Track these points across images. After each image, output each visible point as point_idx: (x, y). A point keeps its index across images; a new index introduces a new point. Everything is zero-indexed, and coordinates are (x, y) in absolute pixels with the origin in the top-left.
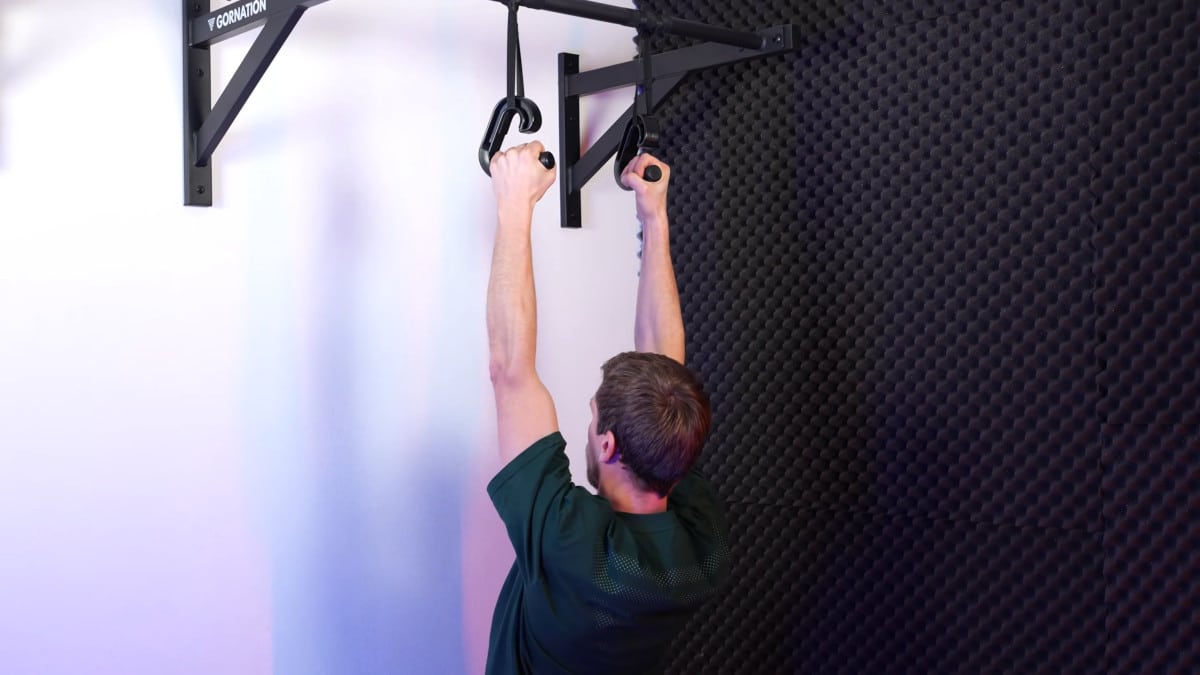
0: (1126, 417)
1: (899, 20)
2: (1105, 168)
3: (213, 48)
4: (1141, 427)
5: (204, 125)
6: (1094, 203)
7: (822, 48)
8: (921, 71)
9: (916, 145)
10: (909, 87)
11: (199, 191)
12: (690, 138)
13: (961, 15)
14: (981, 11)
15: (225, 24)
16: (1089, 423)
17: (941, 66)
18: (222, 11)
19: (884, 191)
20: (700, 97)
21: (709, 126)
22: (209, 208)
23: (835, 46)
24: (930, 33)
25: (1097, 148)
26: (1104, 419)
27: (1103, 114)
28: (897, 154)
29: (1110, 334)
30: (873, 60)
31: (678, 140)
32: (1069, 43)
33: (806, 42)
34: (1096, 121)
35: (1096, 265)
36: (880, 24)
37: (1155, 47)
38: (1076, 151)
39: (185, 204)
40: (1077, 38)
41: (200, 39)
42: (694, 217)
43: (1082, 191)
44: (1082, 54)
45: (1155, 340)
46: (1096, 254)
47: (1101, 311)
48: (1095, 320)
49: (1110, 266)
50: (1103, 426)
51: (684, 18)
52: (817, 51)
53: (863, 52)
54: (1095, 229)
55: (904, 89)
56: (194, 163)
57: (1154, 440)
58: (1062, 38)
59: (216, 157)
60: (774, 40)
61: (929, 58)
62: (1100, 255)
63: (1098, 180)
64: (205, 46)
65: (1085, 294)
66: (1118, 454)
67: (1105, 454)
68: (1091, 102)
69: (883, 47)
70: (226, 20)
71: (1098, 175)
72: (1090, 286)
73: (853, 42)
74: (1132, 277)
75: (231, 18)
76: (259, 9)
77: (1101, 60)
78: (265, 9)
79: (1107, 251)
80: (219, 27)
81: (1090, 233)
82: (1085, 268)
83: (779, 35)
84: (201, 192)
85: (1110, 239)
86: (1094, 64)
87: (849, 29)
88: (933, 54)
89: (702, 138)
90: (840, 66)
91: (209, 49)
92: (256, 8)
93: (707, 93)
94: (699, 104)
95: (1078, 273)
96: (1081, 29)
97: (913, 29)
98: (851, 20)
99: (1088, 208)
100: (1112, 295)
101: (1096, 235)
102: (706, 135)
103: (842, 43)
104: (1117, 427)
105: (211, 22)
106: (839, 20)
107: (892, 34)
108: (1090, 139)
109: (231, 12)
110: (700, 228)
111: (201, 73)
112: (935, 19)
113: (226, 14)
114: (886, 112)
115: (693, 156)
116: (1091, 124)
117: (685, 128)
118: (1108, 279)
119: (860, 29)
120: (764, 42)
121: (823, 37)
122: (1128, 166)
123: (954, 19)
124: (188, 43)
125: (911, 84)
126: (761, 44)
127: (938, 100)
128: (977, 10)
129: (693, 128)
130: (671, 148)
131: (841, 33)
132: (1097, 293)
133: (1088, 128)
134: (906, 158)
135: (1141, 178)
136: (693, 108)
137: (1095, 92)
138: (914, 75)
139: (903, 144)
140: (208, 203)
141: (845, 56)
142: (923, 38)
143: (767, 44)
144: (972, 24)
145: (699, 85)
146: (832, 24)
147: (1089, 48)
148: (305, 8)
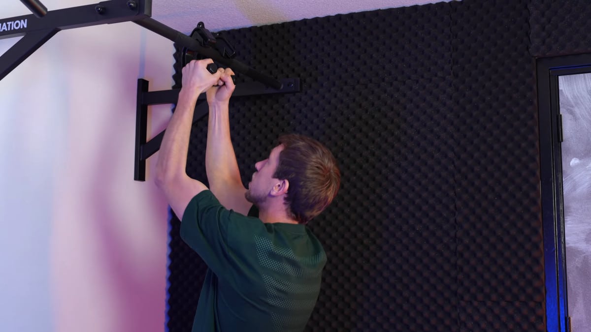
60: (289, 85)
121: (321, 85)
126: (280, 86)
143: (284, 87)
148: (60, 30)
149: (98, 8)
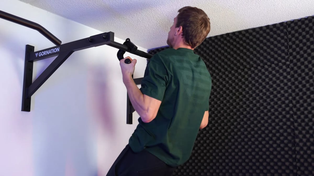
11: (26, 106)
39: (22, 111)
56: (26, 98)
64: (32, 62)
70: (42, 54)
75: (45, 53)
78: (59, 51)
80: (40, 56)
105: (36, 54)
109: (45, 51)
111: (30, 70)
113: (43, 52)
124: (27, 60)
148: (74, 51)
149: (89, 39)
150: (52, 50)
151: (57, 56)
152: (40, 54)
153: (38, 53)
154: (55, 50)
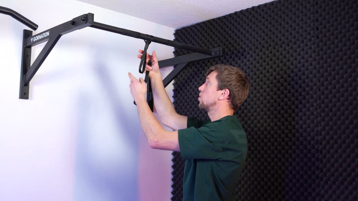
0: (329, 179)
1: (257, 48)
2: (322, 97)
3: (32, 48)
4: (334, 183)
5: (27, 72)
6: (318, 108)
7: (232, 56)
8: (264, 64)
9: (262, 88)
10: (260, 69)
11: (24, 94)
12: (190, 84)
13: (276, 47)
14: (283, 45)
15: (36, 40)
16: (317, 181)
17: (270, 63)
18: (35, 36)
19: (251, 103)
20: (194, 71)
21: (196, 80)
22: (27, 100)
23: (237, 56)
24: (267, 52)
25: (320, 90)
26: (322, 180)
27: (322, 79)
28: (256, 91)
29: (324, 151)
30: (249, 61)
31: (186, 85)
32: (311, 56)
33: (227, 54)
34: (319, 81)
35: (319, 128)
36: (251, 49)
37: (338, 58)
38: (313, 91)
39: (19, 98)
40: (313, 55)
41: (28, 45)
42: (191, 110)
43: (315, 104)
44: (315, 60)
45: (338, 154)
46: (319, 125)
47: (321, 144)
48: (319, 147)
49: (324, 129)
50: (322, 182)
51: (187, 44)
52: (231, 57)
53: (246, 58)
54: (319, 117)
55: (258, 70)
56: (23, 85)
57: (339, 187)
58: (308, 54)
59: (31, 83)
60: (216, 52)
61: (266, 60)
62: (321, 125)
63: (320, 101)
64: (30, 47)
65: (316, 138)
66: (327, 192)
67: (322, 191)
68: (318, 75)
69: (252, 56)
70: (36, 39)
71: (320, 99)
72: (317, 135)
73: (243, 55)
74: (331, 132)
75: (38, 38)
76: (47, 35)
77: (321, 62)
78: (49, 35)
79: (323, 124)
80: (34, 41)
81: (318, 118)
82: (316, 129)
83: (217, 51)
84: (25, 94)
85: (324, 120)
86: (319, 63)
87: (241, 50)
88: (268, 59)
89: (194, 84)
90: (238, 62)
91: (31, 48)
92: (46, 35)
93: (196, 70)
94: (193, 74)
95: (313, 131)
96: (314, 52)
97: (261, 51)
98: (242, 48)
99: (317, 110)
100: (324, 138)
101: (319, 118)
102: (195, 83)
103: (239, 55)
104: (326, 183)
105: (32, 39)
106: (238, 47)
107: (255, 52)
108: (317, 87)
109: (38, 36)
110: (192, 113)
111: (28, 56)
112: (268, 48)
113: (36, 37)
114: (252, 77)
115: (191, 90)
116: (318, 82)
117: (188, 81)
118: (323, 133)
119: (245, 51)
120: (213, 53)
121: (233, 53)
122: (330, 96)
123: (274, 48)
124: (24, 46)
125: (261, 68)
126: (212, 54)
127: (269, 74)
128: (282, 45)
129: (191, 81)
130: (184, 87)
131: (239, 52)
132: (320, 138)
133: (317, 84)
134: (259, 92)
135: (334, 100)
136: (191, 75)
137: (319, 72)
138: (261, 66)
139: (258, 87)
140: (27, 98)
141: (240, 59)
142: (265, 54)
143: (214, 54)
144: (280, 50)
145: (193, 67)
146: (236, 49)
147: (317, 58)
148: (62, 35)
150: (43, 34)
151: (47, 42)
152: (35, 38)
153: (33, 38)
154: (46, 34)
